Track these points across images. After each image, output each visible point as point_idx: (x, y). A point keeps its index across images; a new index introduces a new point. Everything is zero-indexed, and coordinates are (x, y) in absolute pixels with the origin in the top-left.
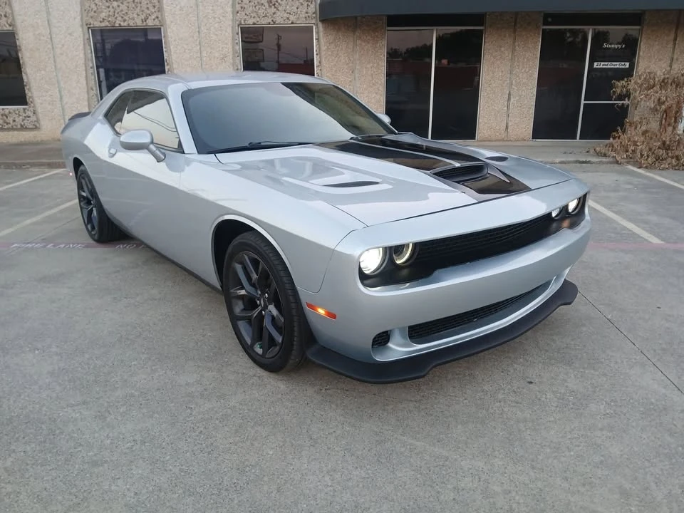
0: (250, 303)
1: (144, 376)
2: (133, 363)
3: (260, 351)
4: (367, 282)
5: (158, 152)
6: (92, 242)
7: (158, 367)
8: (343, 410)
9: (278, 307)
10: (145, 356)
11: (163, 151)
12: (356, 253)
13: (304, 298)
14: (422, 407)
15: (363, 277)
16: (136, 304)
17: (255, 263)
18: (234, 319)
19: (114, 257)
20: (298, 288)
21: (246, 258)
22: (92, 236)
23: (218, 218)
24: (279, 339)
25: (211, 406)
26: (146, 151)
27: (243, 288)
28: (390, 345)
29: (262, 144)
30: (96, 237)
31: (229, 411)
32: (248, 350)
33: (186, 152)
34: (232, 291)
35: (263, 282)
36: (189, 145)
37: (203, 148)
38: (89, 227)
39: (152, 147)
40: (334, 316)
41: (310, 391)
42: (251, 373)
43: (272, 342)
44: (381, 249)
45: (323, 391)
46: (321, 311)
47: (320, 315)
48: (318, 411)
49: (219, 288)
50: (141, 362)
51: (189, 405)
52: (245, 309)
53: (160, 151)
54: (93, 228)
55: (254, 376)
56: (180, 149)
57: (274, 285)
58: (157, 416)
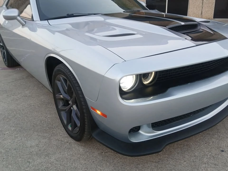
0: (66, 103)
1: (10, 141)
2: (6, 133)
4: (125, 96)
5: (22, 21)
6: (6, 67)
7: (19, 135)
8: (114, 166)
9: (77, 106)
10: (14, 128)
11: (24, 20)
13: (90, 104)
14: (159, 166)
15: (122, 93)
16: (17, 99)
17: (65, 81)
19: (13, 74)
20: (86, 97)
21: (61, 78)
22: (5, 64)
24: (79, 125)
25: (40, 161)
26: (16, 20)
27: (61, 94)
28: (140, 131)
29: (74, 15)
30: (7, 65)
31: (50, 165)
33: (34, 20)
34: (56, 95)
35: (69, 92)
36: (36, 17)
37: (43, 17)
38: (4, 60)
39: (18, 18)
40: (105, 116)
41: (96, 153)
42: (66, 141)
43: (75, 126)
44: (134, 76)
45: (103, 153)
46: (99, 112)
48: (99, 167)
49: (52, 92)
50: (11, 132)
51: (29, 160)
52: (64, 105)
54: (6, 60)
55: (67, 142)
56: (32, 19)
57: (74, 95)
58: (10, 167)
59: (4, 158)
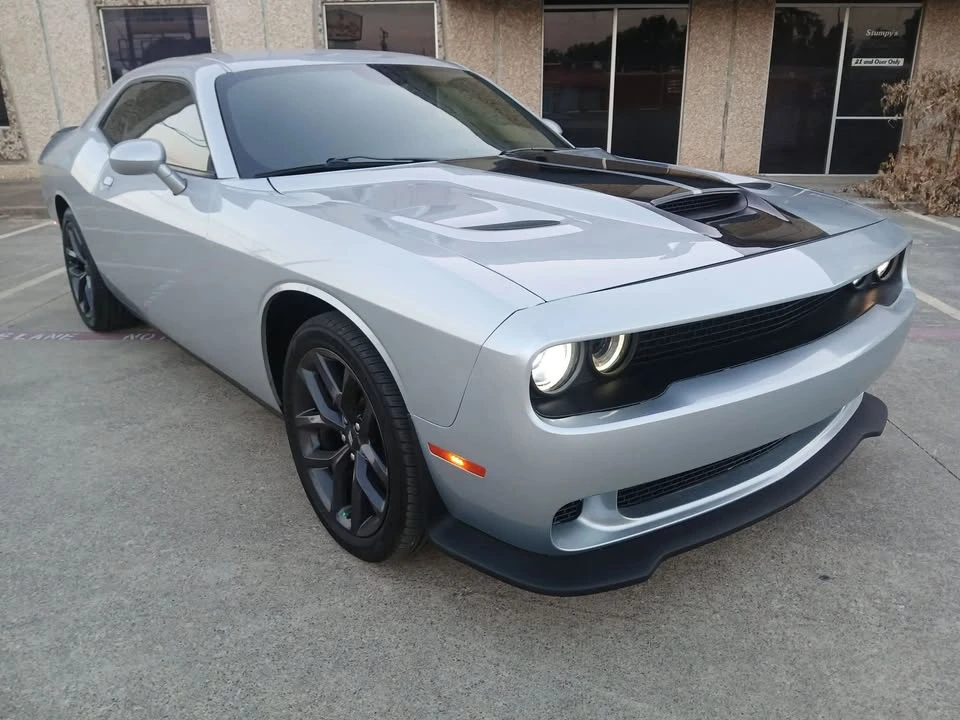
0: (331, 438)
1: (143, 568)
2: (127, 544)
3: (346, 523)
4: (545, 407)
5: (173, 177)
6: (88, 330)
7: (171, 549)
8: (497, 635)
9: (377, 447)
10: (150, 529)
11: (183, 176)
12: (524, 353)
13: (425, 437)
14: (639, 629)
15: (538, 398)
16: (146, 433)
17: (337, 369)
18: (303, 467)
19: (120, 354)
20: (413, 416)
21: (321, 358)
22: (86, 321)
23: (272, 287)
24: (380, 505)
25: (258, 628)
26: (154, 175)
27: (316, 412)
28: (582, 519)
29: (351, 161)
30: (92, 323)
31: (290, 639)
32: (327, 520)
33: (219, 177)
34: (298, 416)
35: (353, 402)
36: (225, 164)
37: (248, 167)
38: (82, 306)
39: (163, 168)
40: (480, 471)
41: (436, 597)
42: (331, 562)
43: (368, 509)
44: (569, 346)
45: (459, 597)
46: (457, 461)
47: (455, 468)
48: (451, 639)
49: (277, 408)
50: (142, 541)
51: (219, 626)
52: (321, 448)
53: (179, 177)
54: (87, 308)
55: (337, 567)
56: (211, 172)
57: (370, 410)
58: (161, 648)
59: (133, 624)
